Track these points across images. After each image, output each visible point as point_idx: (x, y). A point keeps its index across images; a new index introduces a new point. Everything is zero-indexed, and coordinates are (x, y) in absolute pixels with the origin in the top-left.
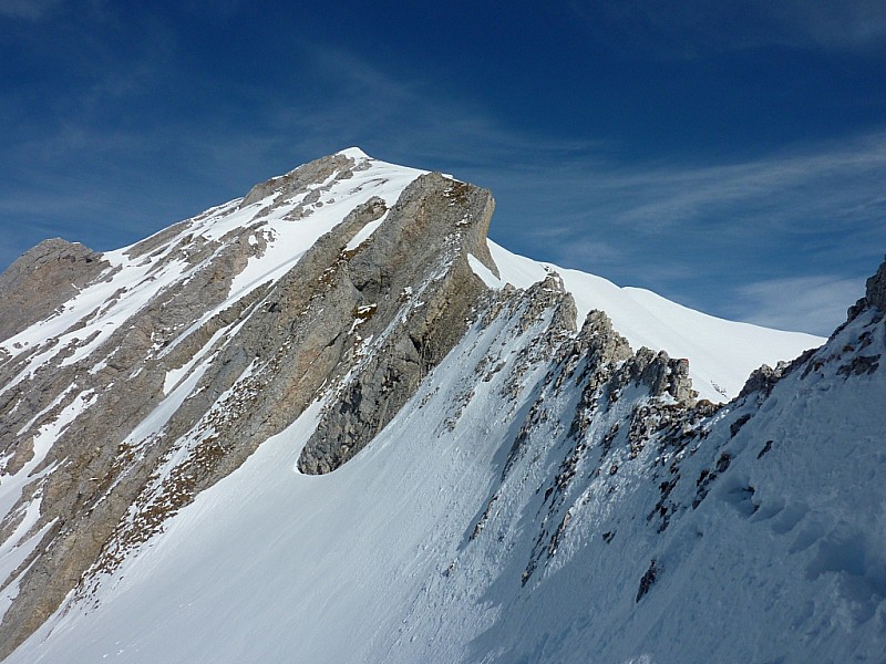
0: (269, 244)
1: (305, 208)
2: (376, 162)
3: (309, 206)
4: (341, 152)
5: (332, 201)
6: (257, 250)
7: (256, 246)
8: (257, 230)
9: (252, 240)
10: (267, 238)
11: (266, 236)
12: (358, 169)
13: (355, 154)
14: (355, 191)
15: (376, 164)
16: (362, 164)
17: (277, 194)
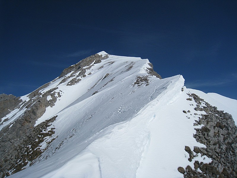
0: (58, 99)
1: (78, 78)
2: (111, 55)
3: (80, 78)
4: (98, 53)
5: (90, 74)
6: (51, 103)
7: (50, 100)
8: (52, 93)
9: (49, 98)
10: (57, 96)
11: (56, 95)
12: (104, 59)
13: (103, 53)
14: (101, 68)
15: (110, 56)
16: (105, 57)
17: (72, 72)
